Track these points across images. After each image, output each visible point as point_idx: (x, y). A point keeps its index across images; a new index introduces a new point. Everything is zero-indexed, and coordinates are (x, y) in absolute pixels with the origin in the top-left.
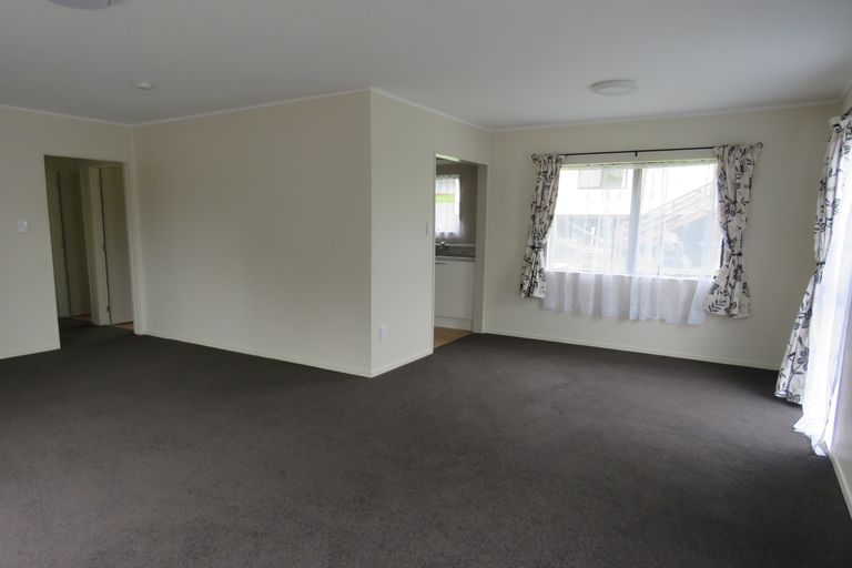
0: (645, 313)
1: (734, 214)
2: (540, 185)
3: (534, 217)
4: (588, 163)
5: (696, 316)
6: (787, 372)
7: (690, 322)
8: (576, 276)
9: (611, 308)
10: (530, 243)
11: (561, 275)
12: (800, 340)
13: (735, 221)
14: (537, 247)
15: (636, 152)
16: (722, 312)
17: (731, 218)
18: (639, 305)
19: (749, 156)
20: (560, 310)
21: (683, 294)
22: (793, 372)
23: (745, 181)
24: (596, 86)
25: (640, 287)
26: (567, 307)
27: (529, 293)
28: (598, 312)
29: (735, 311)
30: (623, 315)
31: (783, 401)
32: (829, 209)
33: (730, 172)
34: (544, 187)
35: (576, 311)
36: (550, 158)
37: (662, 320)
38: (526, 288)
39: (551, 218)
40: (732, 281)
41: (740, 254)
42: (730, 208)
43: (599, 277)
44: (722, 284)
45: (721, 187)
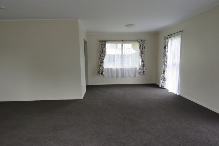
0: (127, 75)
1: (143, 54)
2: (102, 47)
3: (101, 55)
4: (112, 42)
5: (137, 75)
6: (161, 82)
7: (137, 76)
8: (111, 69)
9: (120, 75)
10: (100, 62)
11: (108, 69)
12: (163, 76)
13: (143, 55)
14: (102, 63)
15: (122, 40)
16: (142, 73)
17: (142, 54)
18: (126, 74)
19: (144, 42)
20: (108, 77)
21: (134, 70)
22: (162, 82)
23: (144, 47)
24: (127, 26)
25: (126, 69)
26: (110, 76)
27: (102, 74)
28: (117, 76)
29: (145, 73)
30: (123, 76)
31: (161, 88)
32: (166, 52)
33: (141, 45)
34: (103, 48)
35: (112, 77)
36: (104, 41)
37: (131, 77)
38: (101, 72)
39: (105, 55)
40: (143, 67)
41: (144, 62)
42: (142, 52)
43: (117, 69)
44: (141, 68)
45: (140, 48)
